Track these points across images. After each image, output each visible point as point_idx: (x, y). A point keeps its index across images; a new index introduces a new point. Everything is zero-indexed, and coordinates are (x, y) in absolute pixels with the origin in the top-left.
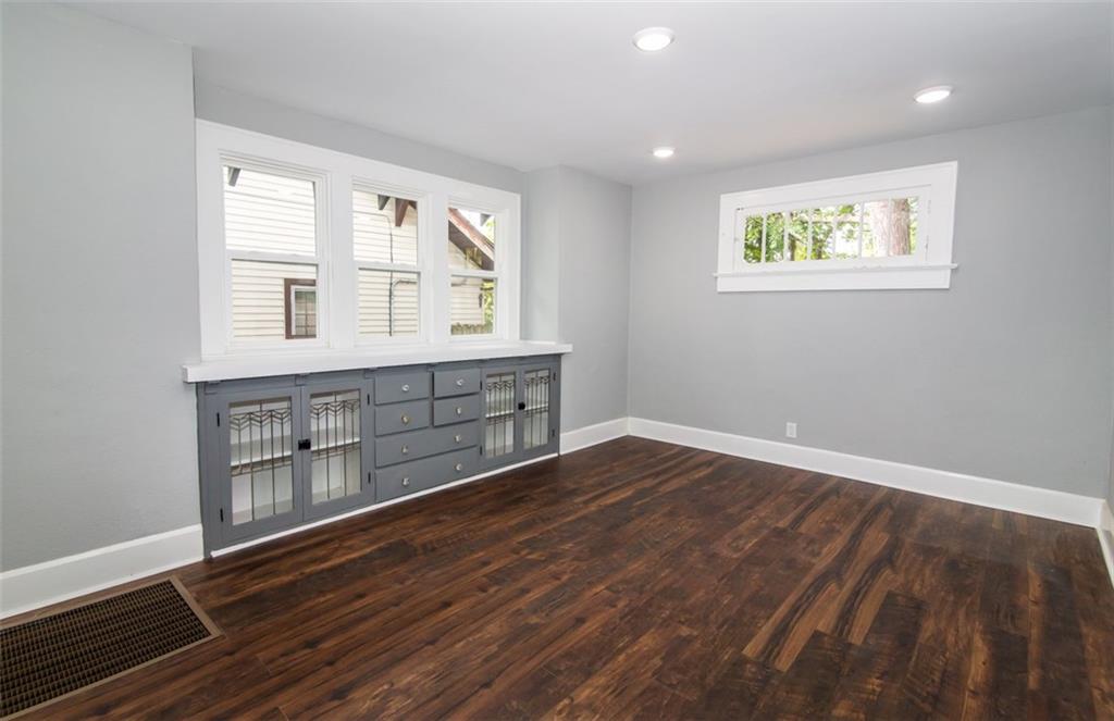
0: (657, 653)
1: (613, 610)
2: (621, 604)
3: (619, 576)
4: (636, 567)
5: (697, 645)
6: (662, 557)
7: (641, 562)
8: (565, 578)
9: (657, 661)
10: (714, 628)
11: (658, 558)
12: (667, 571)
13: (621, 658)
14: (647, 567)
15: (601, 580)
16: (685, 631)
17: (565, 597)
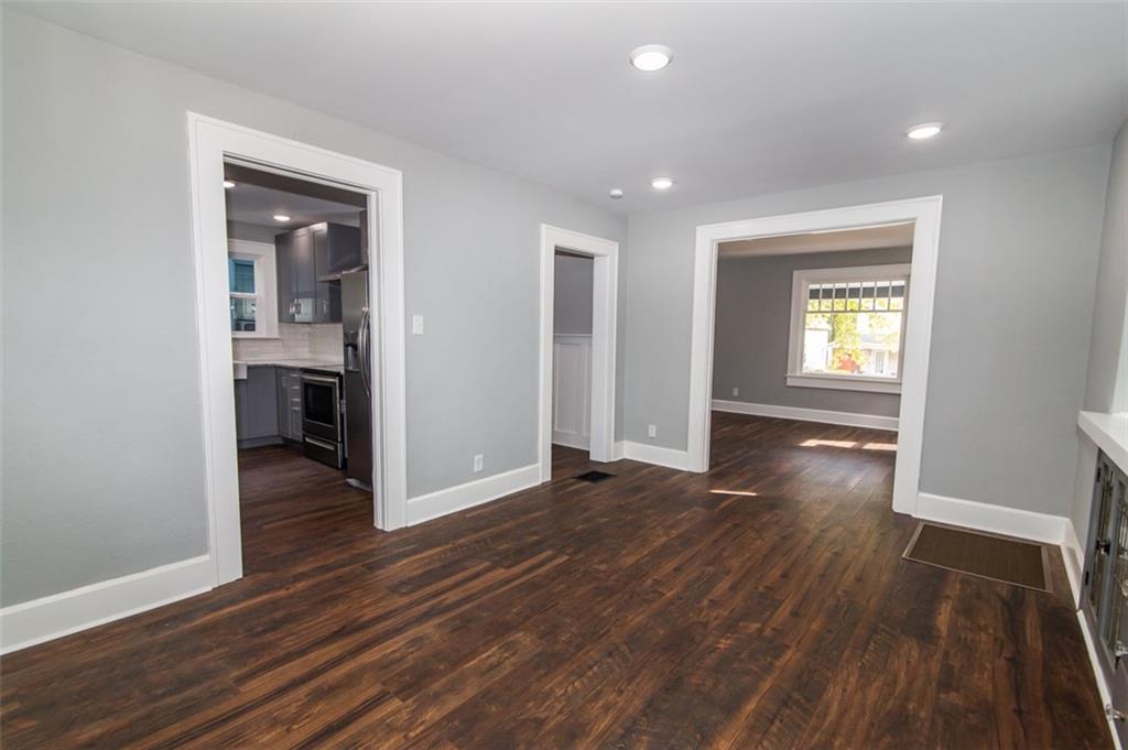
0: (624, 555)
1: (656, 577)
2: (649, 582)
3: (655, 606)
4: (636, 619)
5: (596, 561)
6: (609, 630)
7: (634, 623)
8: (705, 602)
9: (624, 552)
10: (582, 568)
11: (613, 630)
12: (605, 614)
13: (646, 552)
14: (626, 617)
15: (671, 602)
16: (603, 567)
17: (696, 586)
